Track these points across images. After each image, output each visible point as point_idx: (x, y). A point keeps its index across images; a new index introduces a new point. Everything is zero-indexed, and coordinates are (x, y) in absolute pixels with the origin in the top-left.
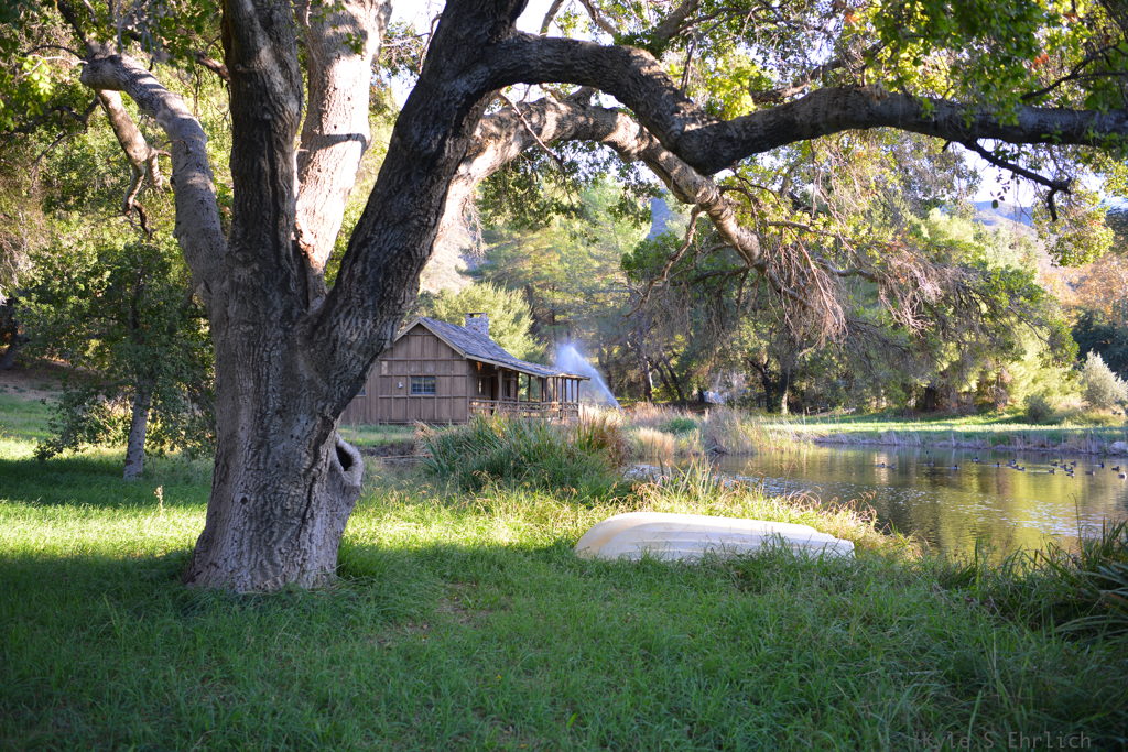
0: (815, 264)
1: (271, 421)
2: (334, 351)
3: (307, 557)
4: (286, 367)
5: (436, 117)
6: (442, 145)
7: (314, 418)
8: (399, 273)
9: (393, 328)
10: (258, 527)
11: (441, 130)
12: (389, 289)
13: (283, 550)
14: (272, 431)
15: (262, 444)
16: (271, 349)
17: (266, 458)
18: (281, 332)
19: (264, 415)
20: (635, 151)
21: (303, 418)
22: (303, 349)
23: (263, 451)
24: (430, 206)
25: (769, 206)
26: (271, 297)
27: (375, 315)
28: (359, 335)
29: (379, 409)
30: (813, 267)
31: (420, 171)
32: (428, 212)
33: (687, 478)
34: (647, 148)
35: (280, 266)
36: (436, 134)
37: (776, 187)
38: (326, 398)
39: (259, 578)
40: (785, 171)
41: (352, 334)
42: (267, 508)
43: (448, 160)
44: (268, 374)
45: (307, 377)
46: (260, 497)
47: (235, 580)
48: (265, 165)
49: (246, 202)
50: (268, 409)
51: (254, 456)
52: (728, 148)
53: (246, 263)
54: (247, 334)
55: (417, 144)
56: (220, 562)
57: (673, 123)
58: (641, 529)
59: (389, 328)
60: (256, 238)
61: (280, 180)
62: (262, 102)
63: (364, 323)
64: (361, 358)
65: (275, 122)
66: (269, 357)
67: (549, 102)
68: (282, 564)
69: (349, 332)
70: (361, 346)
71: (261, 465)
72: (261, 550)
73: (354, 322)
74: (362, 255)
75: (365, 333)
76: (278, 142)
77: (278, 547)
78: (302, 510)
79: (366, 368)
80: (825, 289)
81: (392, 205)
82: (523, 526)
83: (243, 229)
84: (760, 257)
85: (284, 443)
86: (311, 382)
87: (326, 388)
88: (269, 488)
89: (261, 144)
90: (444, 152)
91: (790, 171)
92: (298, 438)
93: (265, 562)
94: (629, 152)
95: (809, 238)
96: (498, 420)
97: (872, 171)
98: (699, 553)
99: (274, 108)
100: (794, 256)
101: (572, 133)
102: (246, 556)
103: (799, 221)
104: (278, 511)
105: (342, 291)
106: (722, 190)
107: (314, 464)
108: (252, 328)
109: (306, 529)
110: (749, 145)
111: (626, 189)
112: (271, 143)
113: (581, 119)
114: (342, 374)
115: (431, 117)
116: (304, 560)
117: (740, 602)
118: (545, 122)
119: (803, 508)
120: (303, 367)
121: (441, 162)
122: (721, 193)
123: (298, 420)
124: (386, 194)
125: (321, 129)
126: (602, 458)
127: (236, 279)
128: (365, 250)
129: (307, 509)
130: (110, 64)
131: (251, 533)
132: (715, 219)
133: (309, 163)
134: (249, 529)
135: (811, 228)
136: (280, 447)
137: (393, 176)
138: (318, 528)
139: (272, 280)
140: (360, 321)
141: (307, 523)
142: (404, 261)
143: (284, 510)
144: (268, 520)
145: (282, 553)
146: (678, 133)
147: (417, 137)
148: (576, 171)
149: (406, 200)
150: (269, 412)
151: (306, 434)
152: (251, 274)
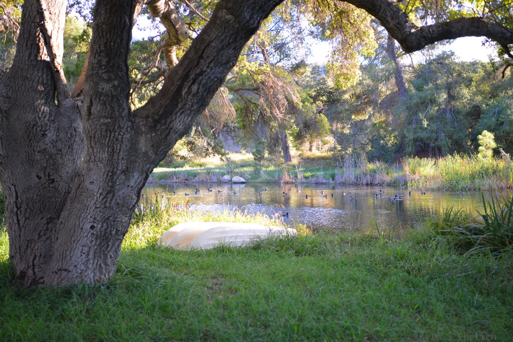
1: (118, 177)
4: (132, 144)
7: (142, 175)
10: (100, 243)
13: (112, 256)
14: (118, 183)
15: (110, 191)
16: (124, 134)
17: (111, 200)
18: (130, 123)
19: (114, 173)
21: (136, 175)
22: (147, 134)
23: (110, 196)
39: (98, 274)
42: (108, 230)
44: (120, 150)
45: (144, 150)
47: (83, 278)
50: (118, 170)
51: (103, 199)
53: (109, 80)
54: (106, 124)
56: (71, 268)
57: (406, 28)
63: (187, 119)
66: (122, 138)
69: (179, 124)
71: (107, 205)
72: (100, 257)
73: (183, 118)
74: (198, 81)
81: (224, 53)
85: (123, 191)
86: (146, 153)
88: (111, 218)
92: (132, 187)
93: (102, 265)
102: (91, 262)
105: (182, 100)
108: (109, 120)
115: (257, 8)
120: (143, 144)
123: (133, 176)
124: (220, 47)
127: (100, 90)
128: (201, 78)
131: (96, 247)
134: (95, 245)
136: (121, 193)
137: (226, 37)
143: (117, 231)
144: (107, 238)
146: (408, 33)
150: (118, 172)
151: (137, 184)
152: (111, 87)
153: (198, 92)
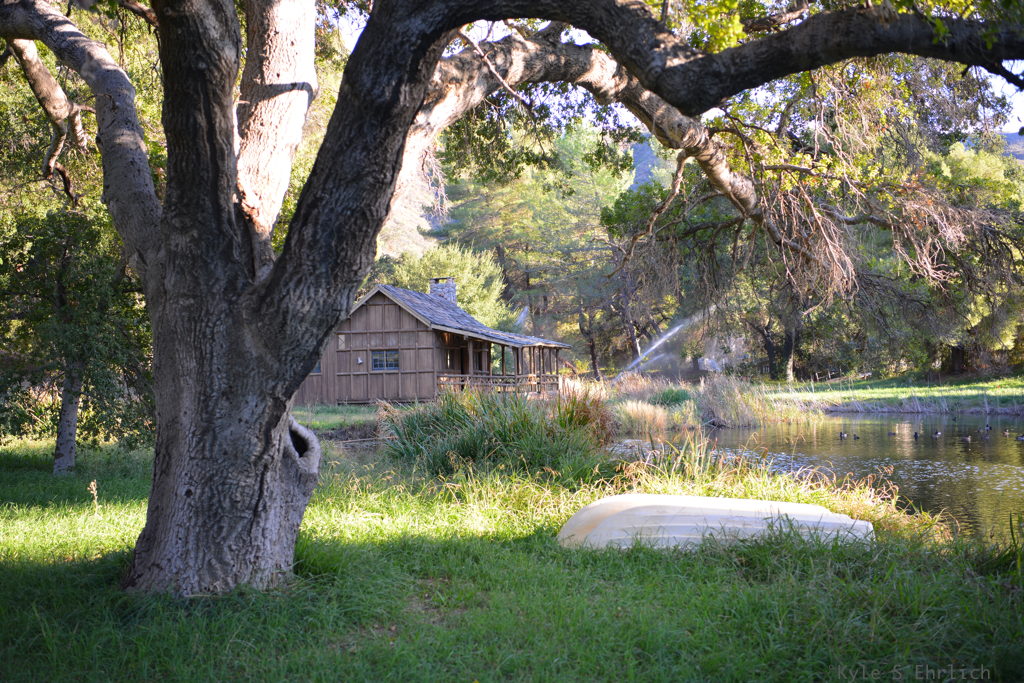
0: (820, 212)
1: (216, 404)
2: (284, 324)
3: (260, 554)
4: (232, 344)
5: (390, 61)
6: (396, 92)
7: (264, 399)
8: (354, 237)
9: (348, 298)
10: (205, 522)
11: (396, 76)
12: (343, 254)
13: (234, 547)
14: (218, 415)
15: (207, 429)
16: (215, 324)
17: (212, 445)
18: (224, 305)
19: (208, 398)
20: (612, 92)
21: (252, 400)
22: (250, 323)
23: (208, 438)
24: (385, 160)
25: (765, 148)
26: (212, 267)
27: (328, 283)
28: (311, 306)
29: (337, 388)
30: (817, 214)
31: (373, 122)
32: (383, 167)
33: (682, 454)
34: (626, 88)
35: (221, 232)
36: (389, 80)
37: (773, 127)
38: (278, 377)
39: (208, 579)
40: (783, 107)
41: (303, 305)
42: (215, 500)
43: (404, 109)
44: (211, 353)
45: (255, 355)
46: (207, 489)
47: (180, 582)
48: (202, 120)
49: (181, 161)
50: (213, 391)
51: (198, 443)
52: (716, 84)
53: (184, 230)
54: (187, 308)
55: (369, 92)
56: (164, 563)
57: (653, 59)
58: (630, 513)
59: (345, 298)
60: (195, 201)
61: (218, 137)
62: (196, 49)
63: (316, 292)
64: (315, 331)
65: (211, 72)
66: (212, 333)
67: (515, 40)
68: (232, 562)
69: (300, 303)
70: (315, 317)
71: (207, 454)
72: (209, 548)
73: (305, 292)
74: (312, 218)
75: (318, 304)
76: (215, 93)
77: (226, 545)
78: (254, 502)
79: (320, 343)
80: (831, 239)
81: (344, 160)
82: (499, 513)
83: (179, 192)
84: (756, 205)
85: (232, 429)
86: (260, 359)
87: (276, 366)
88: (216, 478)
89: (195, 96)
90: (398, 99)
91: (788, 107)
92: (247, 422)
93: (214, 562)
94: (605, 94)
95: (811, 182)
96: (468, 396)
97: (881, 102)
98: (697, 538)
99: (209, 55)
100: (795, 202)
101: (542, 74)
102: (192, 555)
103: (800, 163)
104: (227, 504)
105: (291, 258)
106: (712, 132)
107: (265, 450)
108: (192, 301)
109: (258, 523)
110: (739, 80)
111: (603, 134)
112: (206, 95)
113: (552, 58)
114: (293, 349)
115: (383, 62)
116: (257, 558)
117: (745, 592)
118: (511, 63)
119: (813, 485)
120: (251, 343)
121: (396, 111)
122: (711, 135)
123: (247, 402)
124: (336, 148)
125: (263, 78)
126: (584, 436)
127: (172, 248)
128: (315, 211)
129: (259, 501)
130: (21, 10)
131: (197, 529)
132: (706, 166)
133: (250, 116)
134: (196, 524)
135: (813, 171)
136: (227, 432)
137: (344, 129)
138: (272, 521)
139: (213, 247)
140: (312, 290)
141: (260, 516)
142: (358, 222)
143: (234, 503)
144: (216, 514)
145: (231, 550)
146: (659, 70)
147: (368, 85)
148: (547, 115)
149: (358, 155)
150: (214, 394)
151: (256, 417)
152: (190, 242)
153: (315, 241)
